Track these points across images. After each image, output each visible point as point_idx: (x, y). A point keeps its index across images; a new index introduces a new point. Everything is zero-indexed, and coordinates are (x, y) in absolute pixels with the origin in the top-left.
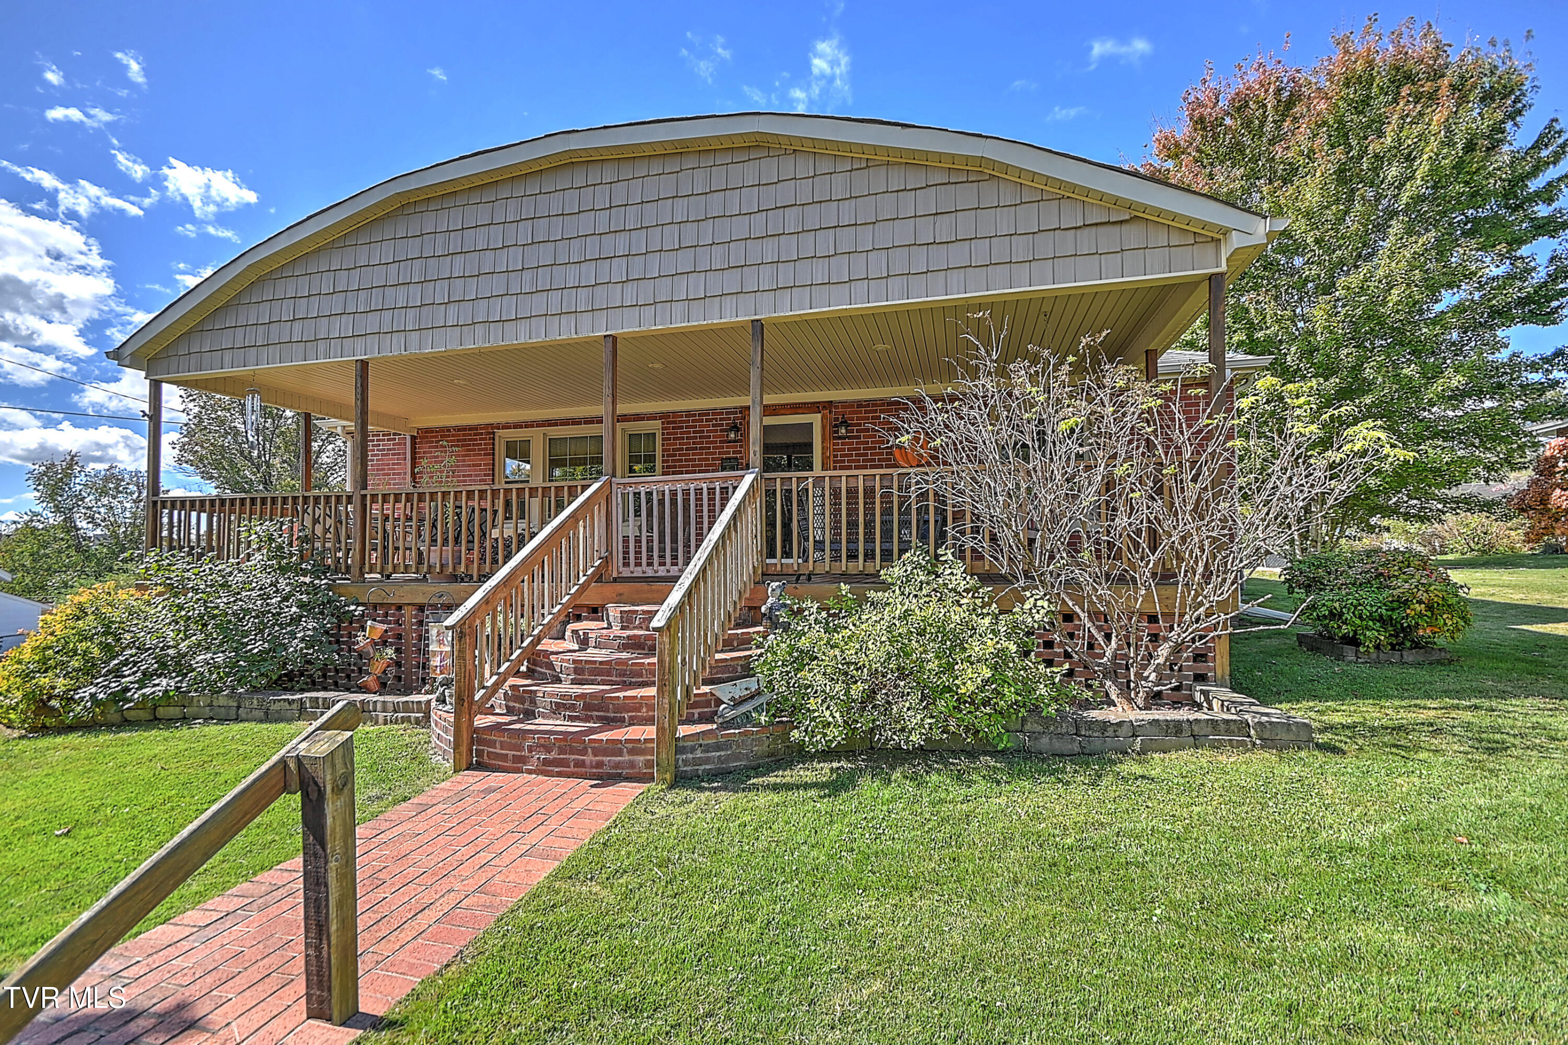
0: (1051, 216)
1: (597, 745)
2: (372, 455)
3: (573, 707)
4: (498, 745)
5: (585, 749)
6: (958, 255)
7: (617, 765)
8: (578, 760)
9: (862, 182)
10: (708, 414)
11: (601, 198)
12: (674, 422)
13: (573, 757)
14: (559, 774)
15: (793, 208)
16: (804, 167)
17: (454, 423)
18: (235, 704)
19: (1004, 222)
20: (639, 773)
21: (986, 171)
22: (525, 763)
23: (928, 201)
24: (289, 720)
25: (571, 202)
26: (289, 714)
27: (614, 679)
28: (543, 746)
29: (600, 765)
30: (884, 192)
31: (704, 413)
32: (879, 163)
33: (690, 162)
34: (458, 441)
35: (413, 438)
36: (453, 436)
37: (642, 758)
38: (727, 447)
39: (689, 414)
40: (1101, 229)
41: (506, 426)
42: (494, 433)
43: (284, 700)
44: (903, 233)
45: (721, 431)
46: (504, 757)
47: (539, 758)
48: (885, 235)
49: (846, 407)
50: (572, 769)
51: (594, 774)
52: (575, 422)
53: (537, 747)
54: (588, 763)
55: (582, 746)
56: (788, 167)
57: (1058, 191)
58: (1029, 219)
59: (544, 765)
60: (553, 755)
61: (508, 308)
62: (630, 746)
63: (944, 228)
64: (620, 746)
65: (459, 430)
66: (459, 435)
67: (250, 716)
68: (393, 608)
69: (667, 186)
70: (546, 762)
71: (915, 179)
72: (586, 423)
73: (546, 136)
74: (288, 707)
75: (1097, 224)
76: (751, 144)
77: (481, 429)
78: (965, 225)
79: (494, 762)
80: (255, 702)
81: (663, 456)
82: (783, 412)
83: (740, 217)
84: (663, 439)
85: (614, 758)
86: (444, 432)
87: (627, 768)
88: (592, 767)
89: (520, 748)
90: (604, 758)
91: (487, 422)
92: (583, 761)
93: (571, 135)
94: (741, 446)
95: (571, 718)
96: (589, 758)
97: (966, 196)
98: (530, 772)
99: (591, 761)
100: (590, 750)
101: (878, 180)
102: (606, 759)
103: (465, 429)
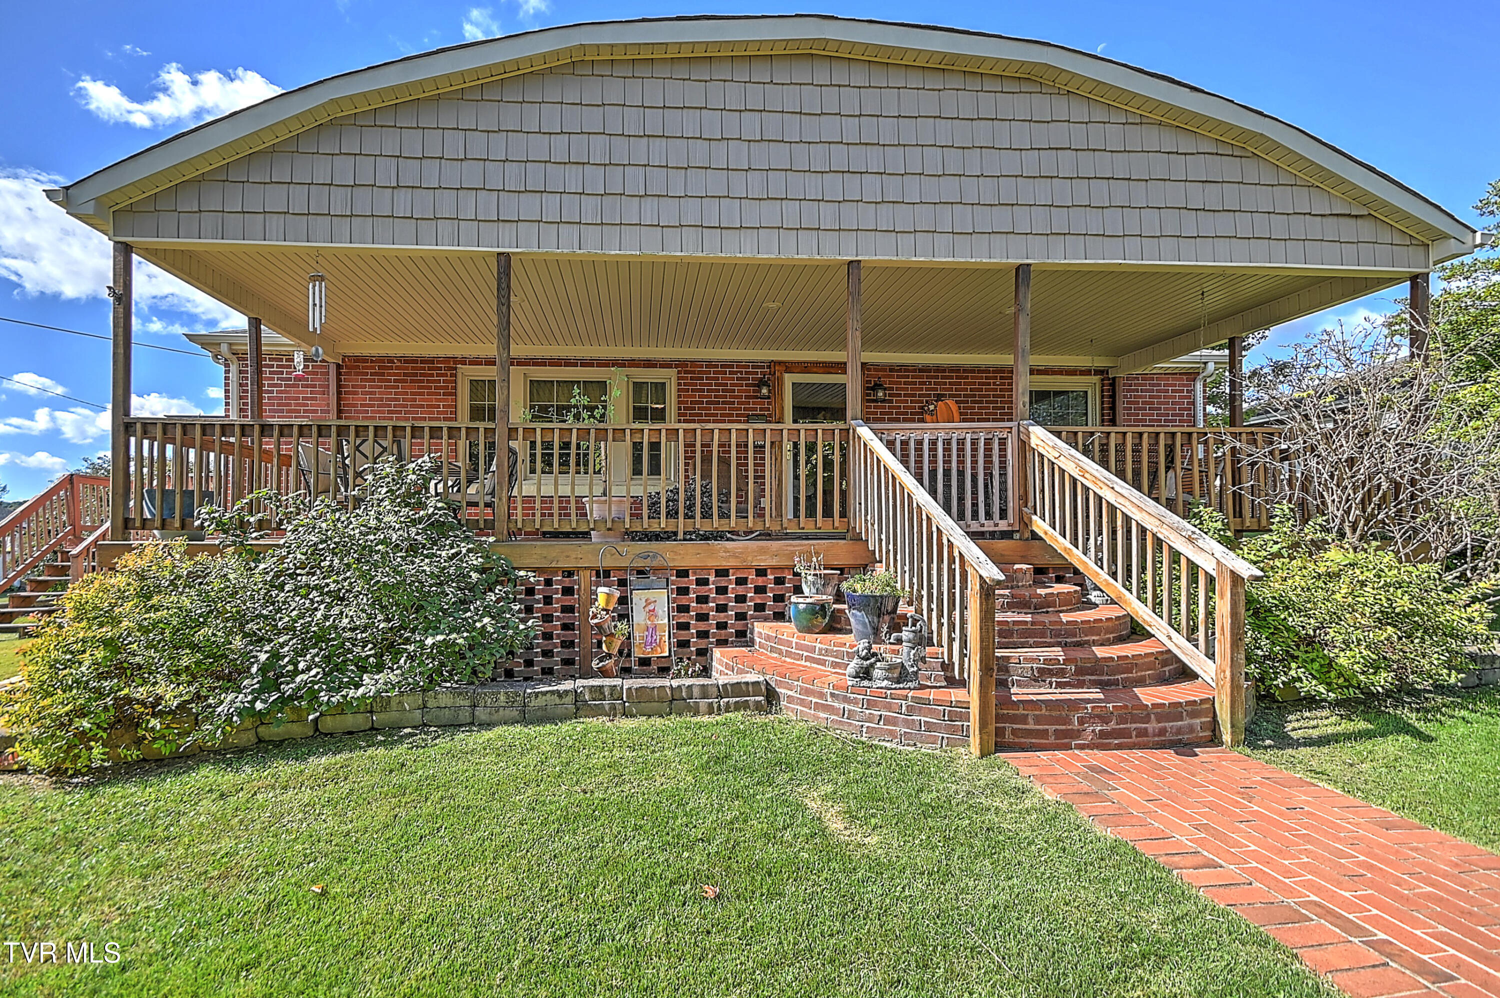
0: (1302, 201)
1: (1159, 710)
2: (269, 385)
3: (1061, 673)
4: (1030, 720)
5: (1148, 715)
6: (1223, 224)
7: (1179, 731)
8: (1141, 728)
9: (1137, 137)
10: (732, 367)
11: (850, 101)
12: (693, 372)
13: (1134, 726)
14: (1119, 747)
15: (1066, 151)
16: (1080, 111)
17: (400, 353)
18: (467, 703)
19: (1262, 199)
20: (1197, 737)
21: (1249, 148)
22: (1078, 737)
23: (1200, 167)
24: (564, 718)
25: (811, 99)
26: (560, 710)
27: (1048, 640)
28: (1098, 716)
29: (1162, 732)
30: (1156, 152)
31: (727, 365)
32: (1153, 121)
33: (956, 82)
34: (405, 375)
35: (339, 366)
36: (397, 368)
37: (1198, 721)
38: (754, 403)
39: (710, 364)
40: (1341, 219)
41: (476, 362)
42: (456, 369)
43: (552, 692)
44: (1174, 194)
45: (747, 385)
46: (1044, 734)
47: (1093, 731)
48: (1159, 194)
49: (880, 370)
50: (1134, 739)
51: (1158, 743)
52: (568, 363)
53: (1090, 718)
54: (1150, 731)
55: (1145, 713)
56: (1061, 107)
57: (1310, 179)
58: (1285, 199)
59: (1100, 738)
60: (1113, 725)
61: (731, 213)
62: (1189, 708)
63: (1211, 197)
64: (1180, 709)
65: (406, 362)
66: (407, 368)
67: (495, 717)
68: (560, 573)
69: (928, 103)
70: (1103, 734)
71: (1186, 144)
72: (599, 365)
73: (797, 16)
74: (558, 701)
75: (1337, 215)
76: (1022, 76)
77: (438, 362)
78: (1231, 196)
79: (1023, 740)
80: (502, 698)
81: (679, 409)
82: (815, 370)
83: (1010, 151)
84: (679, 390)
85: (1175, 723)
86: (384, 363)
87: (1187, 733)
88: (1154, 736)
89: (1067, 721)
90: (1167, 724)
91: (450, 354)
92: (1146, 729)
93: (826, 22)
94: (769, 403)
95: (1059, 685)
96: (1153, 726)
97: (1230, 169)
98: (1081, 747)
99: (1154, 728)
100: (1153, 716)
101: (1152, 138)
102: (1168, 725)
103: (415, 362)
